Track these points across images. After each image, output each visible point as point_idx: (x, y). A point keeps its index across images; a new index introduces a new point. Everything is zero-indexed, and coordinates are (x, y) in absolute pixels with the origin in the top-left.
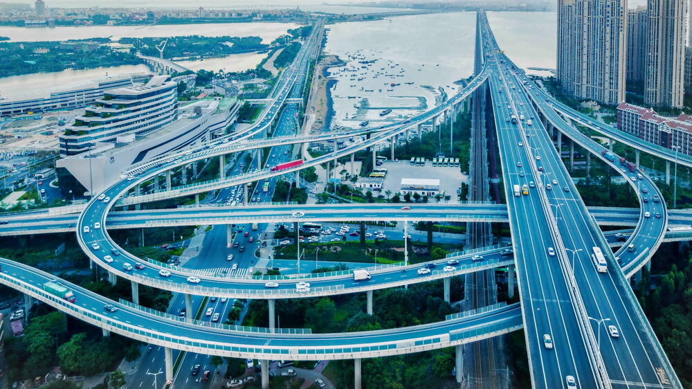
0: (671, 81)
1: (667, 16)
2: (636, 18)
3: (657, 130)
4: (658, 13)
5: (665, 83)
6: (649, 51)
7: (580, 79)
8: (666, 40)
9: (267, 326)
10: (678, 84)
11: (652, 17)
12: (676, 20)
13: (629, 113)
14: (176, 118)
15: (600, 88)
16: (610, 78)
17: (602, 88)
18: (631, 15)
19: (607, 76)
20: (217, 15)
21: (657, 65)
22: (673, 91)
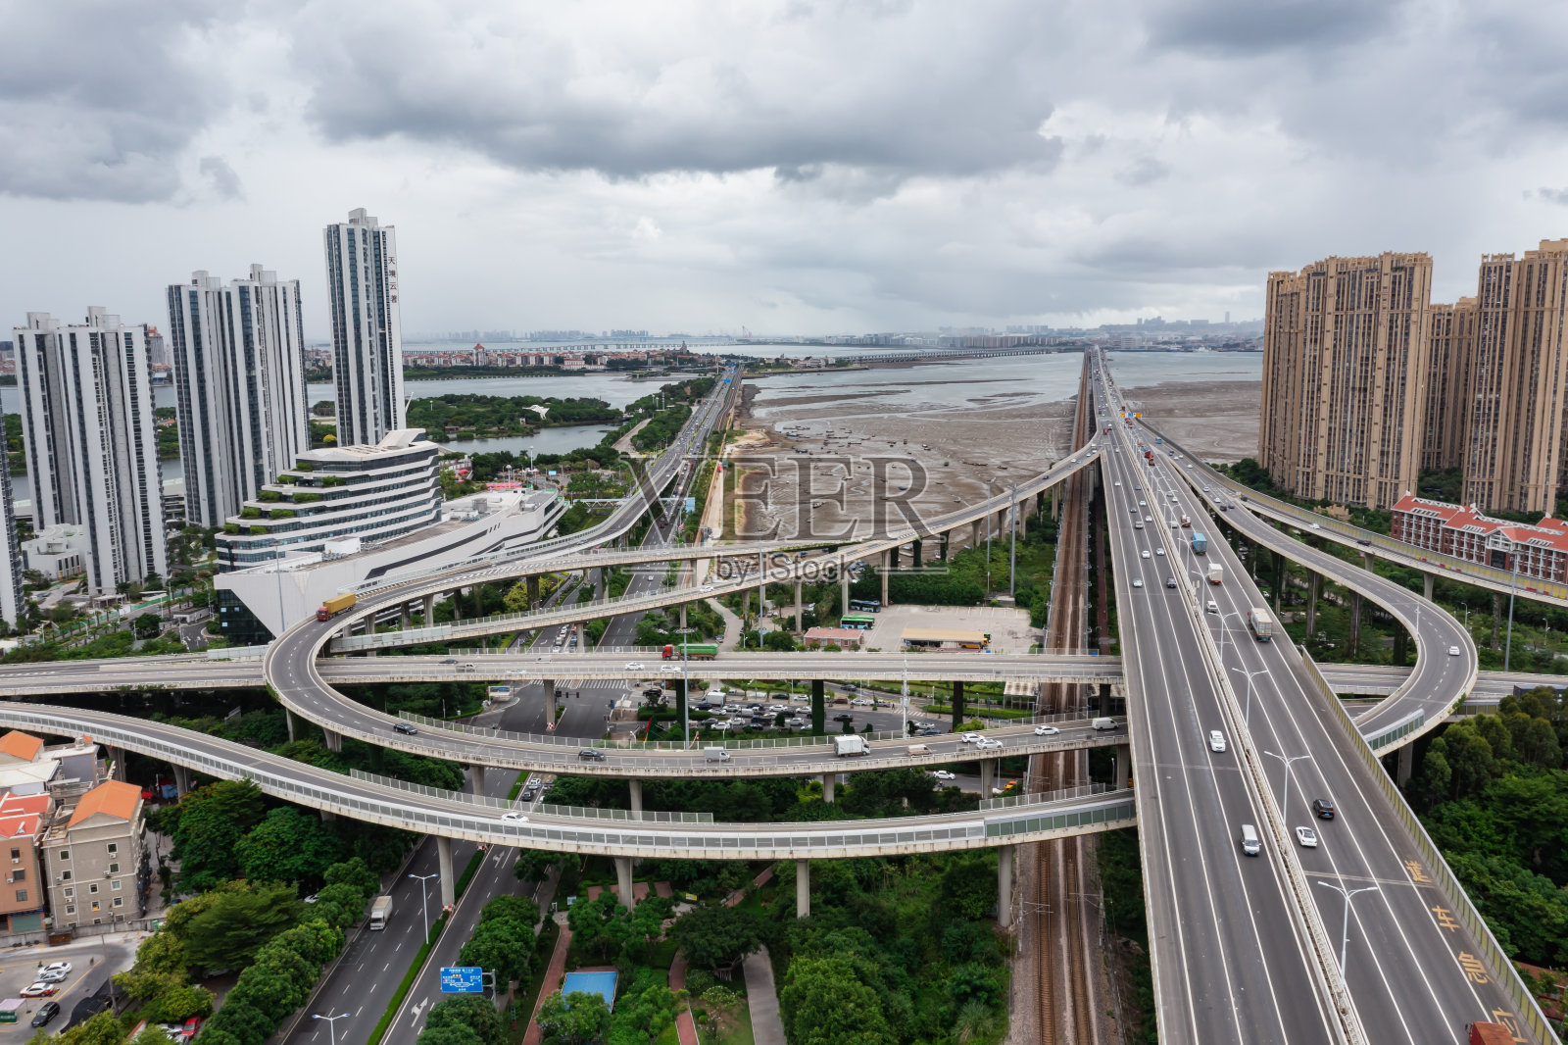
0: (1528, 457)
1: (1527, 305)
2: (1455, 325)
3: (1481, 548)
4: (1506, 299)
5: (1514, 465)
6: (1480, 391)
7: (1312, 458)
8: (1522, 364)
9: (628, 807)
10: (1544, 463)
11: (1489, 310)
12: (1547, 315)
13: (1420, 518)
14: (437, 518)
15: (1357, 476)
16: (1382, 453)
17: (1362, 477)
18: (1443, 319)
19: (1375, 450)
20: (513, 361)
21: (1496, 421)
22: (1532, 481)
